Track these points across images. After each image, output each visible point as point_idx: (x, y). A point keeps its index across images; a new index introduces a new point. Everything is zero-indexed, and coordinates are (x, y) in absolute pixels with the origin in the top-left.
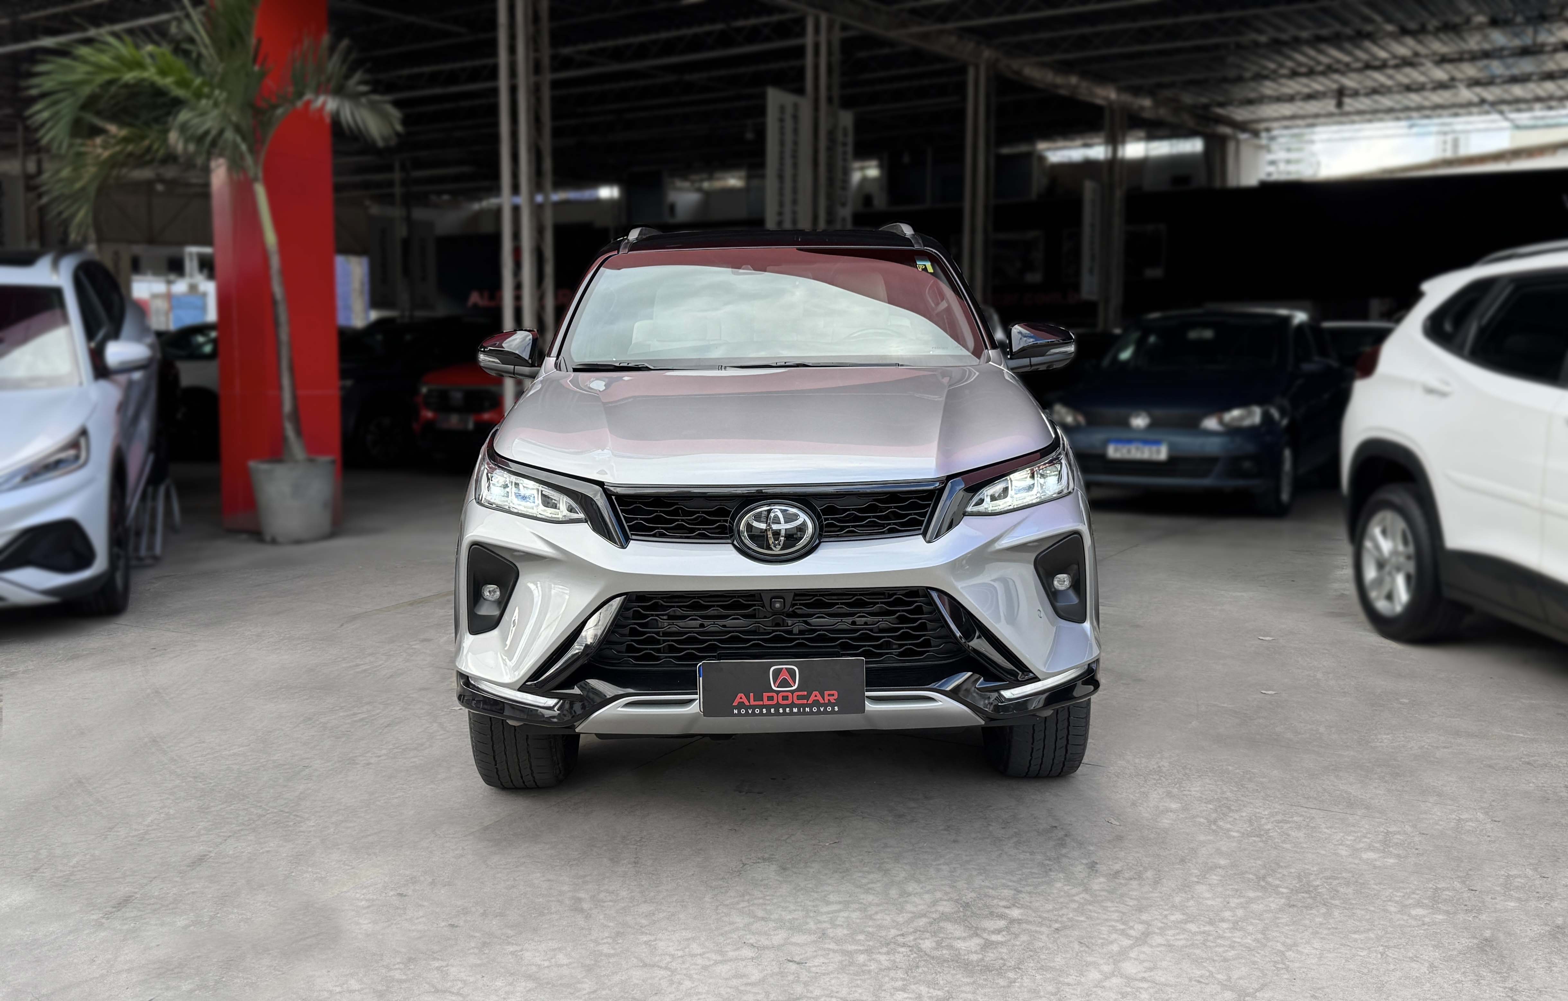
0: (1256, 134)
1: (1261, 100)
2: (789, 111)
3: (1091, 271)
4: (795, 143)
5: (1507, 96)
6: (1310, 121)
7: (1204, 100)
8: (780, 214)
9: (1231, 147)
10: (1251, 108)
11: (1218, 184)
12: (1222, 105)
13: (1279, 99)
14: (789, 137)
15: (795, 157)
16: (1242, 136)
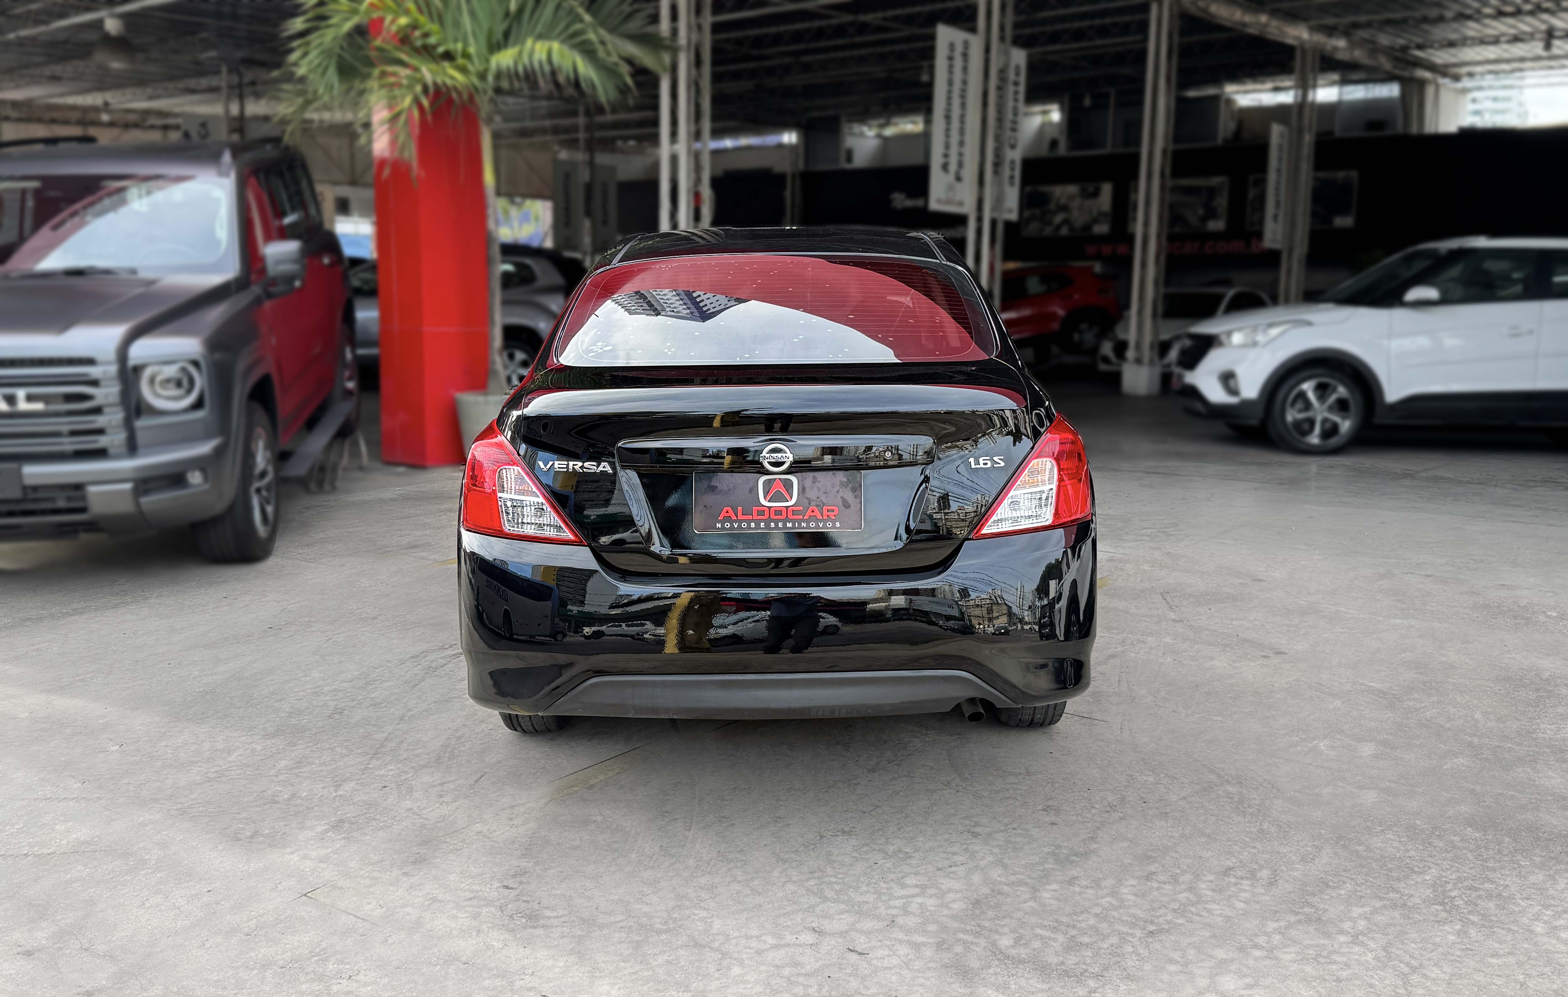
0: (1457, 78)
1: (1464, 42)
2: (959, 49)
3: (1275, 218)
4: (964, 82)
6: (1516, 65)
7: (1401, 42)
8: (946, 156)
9: (1430, 91)
10: (1452, 51)
11: (1414, 130)
12: (1420, 47)
13: (1482, 41)
14: (958, 76)
15: (963, 96)
16: (1442, 81)
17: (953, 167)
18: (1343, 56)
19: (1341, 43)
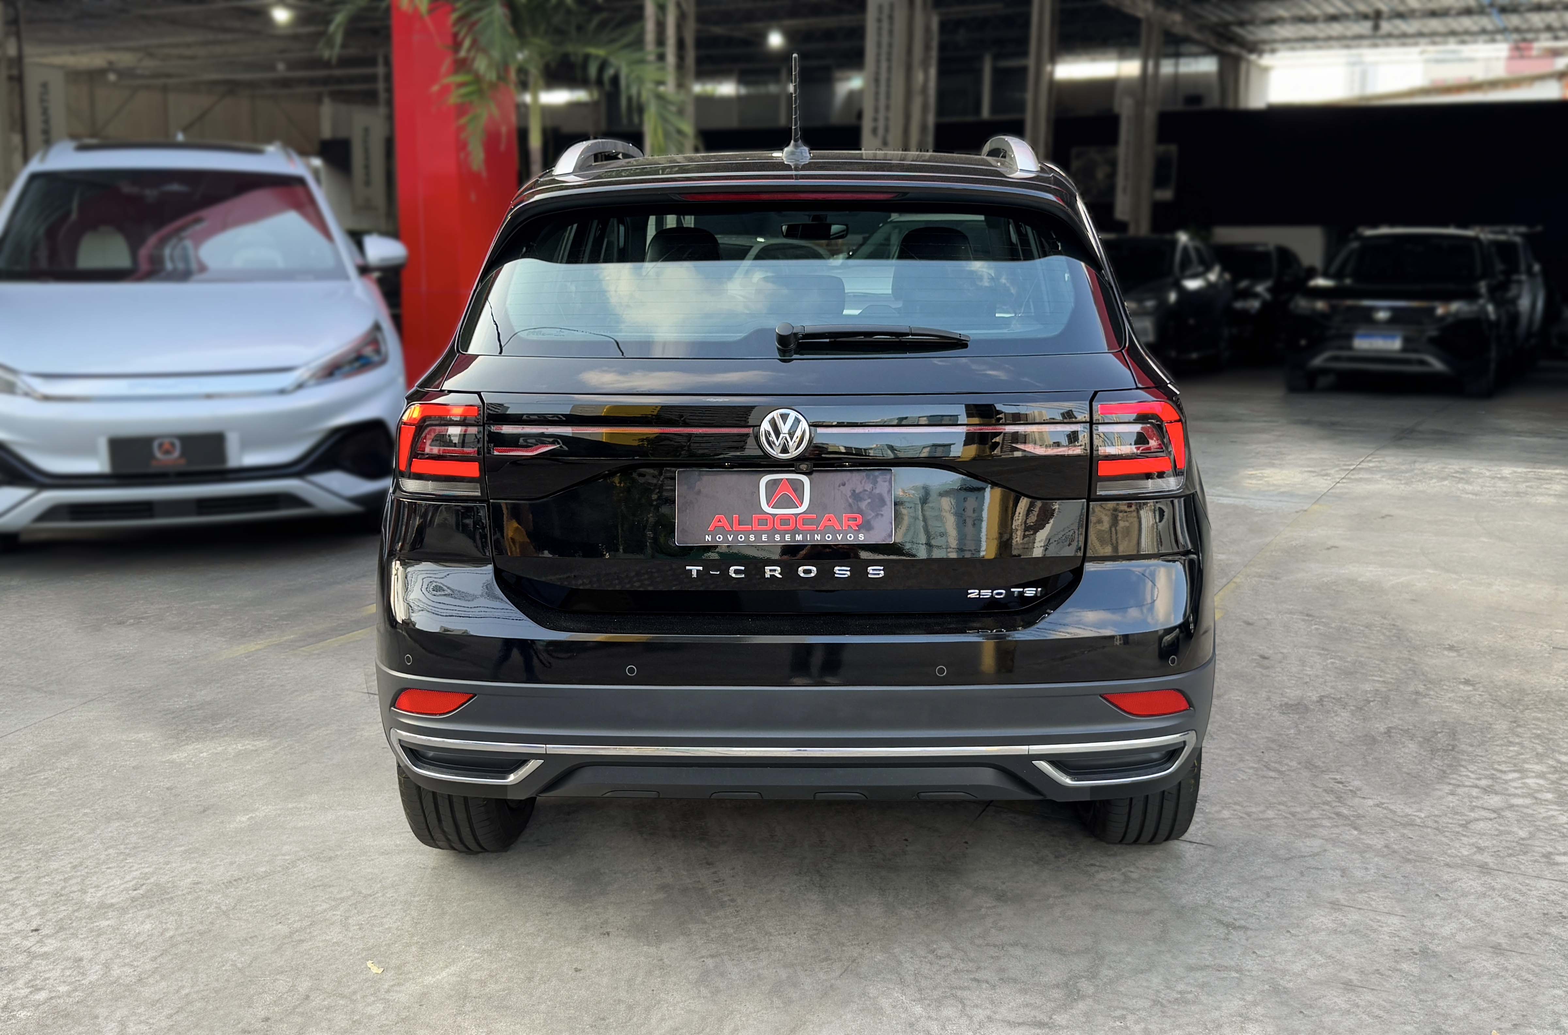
0: (1261, 54)
1: (1279, 20)
2: (886, 11)
3: (1125, 190)
4: (890, 45)
5: (1524, 26)
6: (1321, 43)
8: (875, 120)
9: (1243, 66)
11: (1230, 105)
12: (1242, 24)
14: (885, 39)
15: (889, 60)
16: (1253, 57)
17: (881, 131)
18: (1179, 30)
19: (1177, 17)
